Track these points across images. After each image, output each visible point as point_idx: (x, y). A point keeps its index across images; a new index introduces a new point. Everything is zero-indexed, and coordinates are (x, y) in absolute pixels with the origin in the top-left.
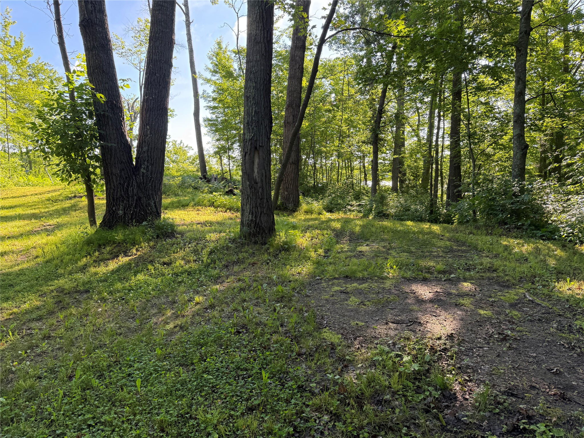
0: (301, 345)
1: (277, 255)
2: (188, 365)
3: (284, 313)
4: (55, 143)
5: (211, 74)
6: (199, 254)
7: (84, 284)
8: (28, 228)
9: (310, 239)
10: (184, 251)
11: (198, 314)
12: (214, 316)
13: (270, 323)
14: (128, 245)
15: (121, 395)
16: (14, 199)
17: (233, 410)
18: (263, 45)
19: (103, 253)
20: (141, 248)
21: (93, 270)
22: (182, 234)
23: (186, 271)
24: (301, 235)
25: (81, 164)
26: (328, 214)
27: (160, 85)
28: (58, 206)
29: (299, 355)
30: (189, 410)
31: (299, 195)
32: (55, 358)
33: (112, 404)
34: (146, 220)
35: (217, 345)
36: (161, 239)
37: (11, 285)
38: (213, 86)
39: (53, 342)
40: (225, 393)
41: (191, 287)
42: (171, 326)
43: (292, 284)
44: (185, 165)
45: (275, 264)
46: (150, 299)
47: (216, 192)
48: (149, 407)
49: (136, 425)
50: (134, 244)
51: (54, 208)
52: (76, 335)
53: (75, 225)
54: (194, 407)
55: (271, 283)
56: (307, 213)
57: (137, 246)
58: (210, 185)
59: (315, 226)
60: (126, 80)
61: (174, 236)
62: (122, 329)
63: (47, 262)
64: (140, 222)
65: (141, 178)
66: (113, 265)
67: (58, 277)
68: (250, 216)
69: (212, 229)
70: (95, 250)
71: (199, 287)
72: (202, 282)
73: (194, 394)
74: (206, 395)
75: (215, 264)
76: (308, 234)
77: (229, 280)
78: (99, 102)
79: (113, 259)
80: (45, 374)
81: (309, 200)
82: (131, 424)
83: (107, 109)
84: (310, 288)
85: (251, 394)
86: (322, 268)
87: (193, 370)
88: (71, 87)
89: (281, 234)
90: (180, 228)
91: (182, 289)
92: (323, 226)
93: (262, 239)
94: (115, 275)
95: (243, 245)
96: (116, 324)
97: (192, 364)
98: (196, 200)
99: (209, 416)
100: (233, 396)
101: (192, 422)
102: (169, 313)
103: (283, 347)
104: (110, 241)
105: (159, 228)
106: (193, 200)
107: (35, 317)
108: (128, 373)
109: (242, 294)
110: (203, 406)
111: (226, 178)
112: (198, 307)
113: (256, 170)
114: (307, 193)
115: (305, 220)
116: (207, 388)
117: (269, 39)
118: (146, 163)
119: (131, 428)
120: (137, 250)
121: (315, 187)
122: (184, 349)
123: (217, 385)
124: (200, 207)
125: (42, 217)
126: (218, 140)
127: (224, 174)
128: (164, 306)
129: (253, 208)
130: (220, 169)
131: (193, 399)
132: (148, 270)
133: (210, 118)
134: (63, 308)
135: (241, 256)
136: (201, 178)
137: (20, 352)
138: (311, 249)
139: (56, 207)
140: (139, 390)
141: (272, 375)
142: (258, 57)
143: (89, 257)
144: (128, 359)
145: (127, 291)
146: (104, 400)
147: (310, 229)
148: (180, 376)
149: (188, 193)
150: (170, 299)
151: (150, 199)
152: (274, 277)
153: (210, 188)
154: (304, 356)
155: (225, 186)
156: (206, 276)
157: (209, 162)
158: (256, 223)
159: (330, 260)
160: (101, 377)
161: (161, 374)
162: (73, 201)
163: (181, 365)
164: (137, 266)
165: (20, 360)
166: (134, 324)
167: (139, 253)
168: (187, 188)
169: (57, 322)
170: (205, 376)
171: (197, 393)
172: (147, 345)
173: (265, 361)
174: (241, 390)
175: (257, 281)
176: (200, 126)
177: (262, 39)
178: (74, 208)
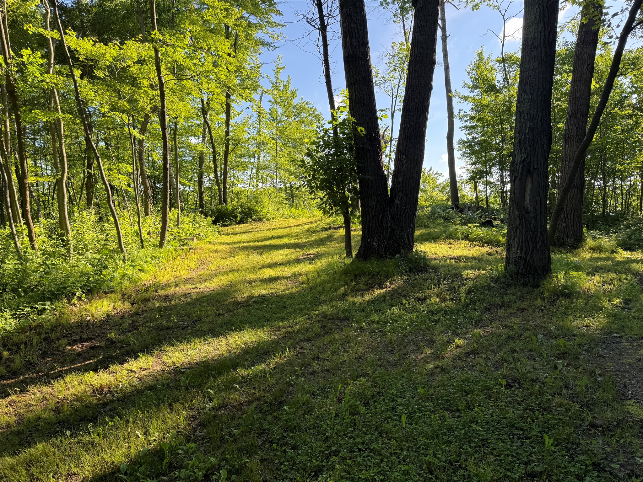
0: (595, 415)
1: (554, 301)
2: (453, 411)
3: (568, 372)
4: (319, 178)
5: (469, 90)
6: (455, 292)
7: (344, 311)
8: (294, 256)
9: (600, 284)
10: (439, 287)
11: (459, 358)
12: (479, 363)
13: (549, 381)
14: (382, 277)
15: (387, 426)
16: (281, 230)
17: (509, 470)
18: (544, 49)
19: (359, 283)
20: (395, 281)
21: (350, 299)
22: (436, 269)
23: (442, 309)
24: (588, 278)
25: (341, 197)
26: (626, 252)
27: (418, 111)
28: (316, 237)
29: (593, 426)
30: (458, 459)
31: (582, 228)
32: (325, 378)
33: (378, 434)
34: (399, 253)
35: (484, 395)
36: (414, 273)
37: (284, 307)
38: (471, 104)
39: (321, 363)
40: (498, 450)
41: (449, 327)
42: (431, 366)
43: (579, 340)
44: (434, 194)
45: (553, 312)
46: (406, 334)
47: (470, 223)
48: (415, 445)
49: (404, 460)
50: (387, 277)
51: (313, 239)
52: (341, 360)
53: (332, 255)
54: (463, 456)
55: (548, 334)
56: (594, 250)
57: (390, 279)
58: (464, 216)
59: (607, 268)
60: (384, 110)
61: (427, 271)
62: (382, 361)
63: (311, 288)
64: (393, 255)
65: (395, 209)
66: (368, 297)
67: (322, 303)
68: (519, 252)
69: (468, 265)
70: (352, 280)
71: (458, 329)
72: (461, 323)
73: (462, 443)
74: (475, 447)
75: (475, 305)
76: (597, 278)
77: (493, 326)
78: (360, 135)
79: (368, 290)
80: (318, 392)
81: (596, 233)
82: (398, 458)
83: (366, 142)
84: (604, 347)
85: (530, 458)
86: (621, 323)
87: (459, 417)
88: (335, 123)
89: (559, 276)
90: (433, 262)
91: (439, 328)
92: (619, 268)
93: (534, 280)
94: (371, 306)
95: (509, 286)
96: (375, 355)
97: (458, 410)
98: (448, 232)
99: (481, 470)
100: (508, 455)
101: (462, 472)
102: (428, 352)
103: (570, 414)
104: (365, 272)
105: (412, 261)
106: (445, 232)
107: (305, 338)
108: (391, 406)
109: (511, 342)
110: (473, 458)
111: (482, 207)
112: (459, 350)
113: (528, 198)
114: (593, 224)
115: (591, 259)
116: (476, 440)
117: (551, 40)
118: (400, 193)
119: (399, 462)
120: (391, 283)
121: (605, 216)
122: (448, 393)
123: (487, 439)
124: (452, 241)
125: (304, 246)
126: (473, 164)
127: (479, 202)
128: (421, 344)
129: (522, 242)
130: (475, 196)
131: (461, 448)
132: (402, 304)
133: (465, 140)
134: (328, 333)
135: (506, 298)
136: (453, 208)
137: (296, 368)
138: (603, 298)
139: (314, 238)
140: (404, 426)
141: (556, 443)
142: (536, 64)
143: (346, 286)
144: (391, 392)
145: (383, 323)
146: (371, 428)
147: (600, 271)
148: (445, 421)
149: (439, 225)
150: (427, 337)
151: (403, 230)
152: (553, 328)
153: (463, 218)
154: (601, 429)
155: (481, 217)
156: (465, 317)
157: (461, 189)
158: (526, 260)
159: (633, 314)
160: (366, 404)
161: (425, 415)
162: (328, 232)
163: (446, 409)
164: (391, 299)
165: (297, 375)
166: (393, 358)
167: (392, 286)
168: (437, 218)
169: (324, 345)
170: (475, 426)
171: (465, 442)
172: (409, 381)
173: (546, 425)
174: (518, 451)
175: (529, 330)
176: (453, 150)
177: (542, 43)
178: (330, 239)
